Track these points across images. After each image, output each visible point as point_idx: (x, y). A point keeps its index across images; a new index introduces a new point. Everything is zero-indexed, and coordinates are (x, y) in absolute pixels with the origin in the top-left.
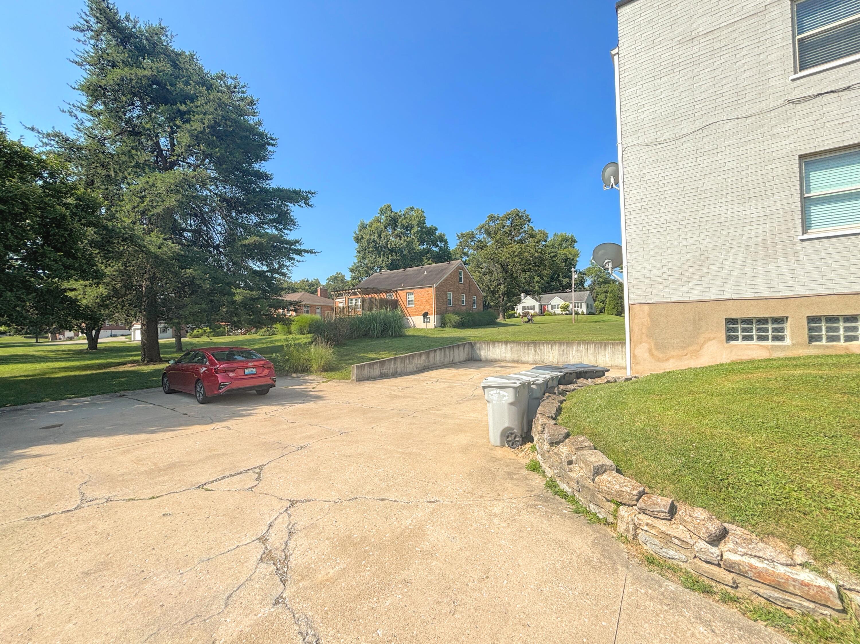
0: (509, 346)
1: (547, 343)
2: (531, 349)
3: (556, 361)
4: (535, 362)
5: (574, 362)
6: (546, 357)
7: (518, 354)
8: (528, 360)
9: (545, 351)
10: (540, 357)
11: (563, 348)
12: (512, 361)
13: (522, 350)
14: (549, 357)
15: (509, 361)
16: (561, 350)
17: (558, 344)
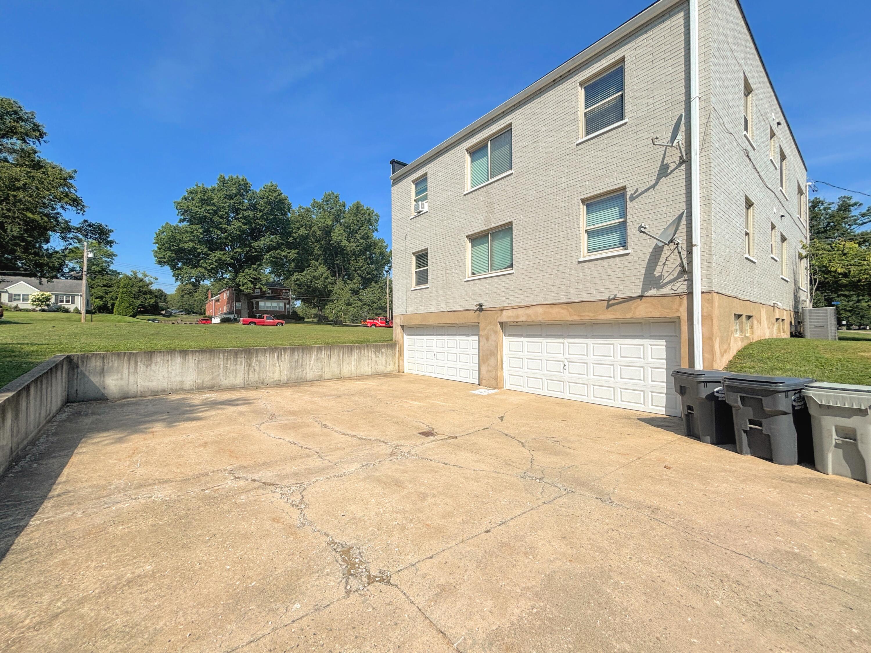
0: (191, 361)
1: (272, 350)
2: (241, 362)
3: (285, 378)
4: (248, 384)
5: (311, 377)
6: (268, 373)
7: (213, 373)
8: (235, 383)
9: (268, 363)
10: (257, 376)
11: (297, 357)
12: (198, 389)
13: (222, 366)
14: (273, 373)
15: (192, 389)
16: (294, 360)
17: (289, 351)
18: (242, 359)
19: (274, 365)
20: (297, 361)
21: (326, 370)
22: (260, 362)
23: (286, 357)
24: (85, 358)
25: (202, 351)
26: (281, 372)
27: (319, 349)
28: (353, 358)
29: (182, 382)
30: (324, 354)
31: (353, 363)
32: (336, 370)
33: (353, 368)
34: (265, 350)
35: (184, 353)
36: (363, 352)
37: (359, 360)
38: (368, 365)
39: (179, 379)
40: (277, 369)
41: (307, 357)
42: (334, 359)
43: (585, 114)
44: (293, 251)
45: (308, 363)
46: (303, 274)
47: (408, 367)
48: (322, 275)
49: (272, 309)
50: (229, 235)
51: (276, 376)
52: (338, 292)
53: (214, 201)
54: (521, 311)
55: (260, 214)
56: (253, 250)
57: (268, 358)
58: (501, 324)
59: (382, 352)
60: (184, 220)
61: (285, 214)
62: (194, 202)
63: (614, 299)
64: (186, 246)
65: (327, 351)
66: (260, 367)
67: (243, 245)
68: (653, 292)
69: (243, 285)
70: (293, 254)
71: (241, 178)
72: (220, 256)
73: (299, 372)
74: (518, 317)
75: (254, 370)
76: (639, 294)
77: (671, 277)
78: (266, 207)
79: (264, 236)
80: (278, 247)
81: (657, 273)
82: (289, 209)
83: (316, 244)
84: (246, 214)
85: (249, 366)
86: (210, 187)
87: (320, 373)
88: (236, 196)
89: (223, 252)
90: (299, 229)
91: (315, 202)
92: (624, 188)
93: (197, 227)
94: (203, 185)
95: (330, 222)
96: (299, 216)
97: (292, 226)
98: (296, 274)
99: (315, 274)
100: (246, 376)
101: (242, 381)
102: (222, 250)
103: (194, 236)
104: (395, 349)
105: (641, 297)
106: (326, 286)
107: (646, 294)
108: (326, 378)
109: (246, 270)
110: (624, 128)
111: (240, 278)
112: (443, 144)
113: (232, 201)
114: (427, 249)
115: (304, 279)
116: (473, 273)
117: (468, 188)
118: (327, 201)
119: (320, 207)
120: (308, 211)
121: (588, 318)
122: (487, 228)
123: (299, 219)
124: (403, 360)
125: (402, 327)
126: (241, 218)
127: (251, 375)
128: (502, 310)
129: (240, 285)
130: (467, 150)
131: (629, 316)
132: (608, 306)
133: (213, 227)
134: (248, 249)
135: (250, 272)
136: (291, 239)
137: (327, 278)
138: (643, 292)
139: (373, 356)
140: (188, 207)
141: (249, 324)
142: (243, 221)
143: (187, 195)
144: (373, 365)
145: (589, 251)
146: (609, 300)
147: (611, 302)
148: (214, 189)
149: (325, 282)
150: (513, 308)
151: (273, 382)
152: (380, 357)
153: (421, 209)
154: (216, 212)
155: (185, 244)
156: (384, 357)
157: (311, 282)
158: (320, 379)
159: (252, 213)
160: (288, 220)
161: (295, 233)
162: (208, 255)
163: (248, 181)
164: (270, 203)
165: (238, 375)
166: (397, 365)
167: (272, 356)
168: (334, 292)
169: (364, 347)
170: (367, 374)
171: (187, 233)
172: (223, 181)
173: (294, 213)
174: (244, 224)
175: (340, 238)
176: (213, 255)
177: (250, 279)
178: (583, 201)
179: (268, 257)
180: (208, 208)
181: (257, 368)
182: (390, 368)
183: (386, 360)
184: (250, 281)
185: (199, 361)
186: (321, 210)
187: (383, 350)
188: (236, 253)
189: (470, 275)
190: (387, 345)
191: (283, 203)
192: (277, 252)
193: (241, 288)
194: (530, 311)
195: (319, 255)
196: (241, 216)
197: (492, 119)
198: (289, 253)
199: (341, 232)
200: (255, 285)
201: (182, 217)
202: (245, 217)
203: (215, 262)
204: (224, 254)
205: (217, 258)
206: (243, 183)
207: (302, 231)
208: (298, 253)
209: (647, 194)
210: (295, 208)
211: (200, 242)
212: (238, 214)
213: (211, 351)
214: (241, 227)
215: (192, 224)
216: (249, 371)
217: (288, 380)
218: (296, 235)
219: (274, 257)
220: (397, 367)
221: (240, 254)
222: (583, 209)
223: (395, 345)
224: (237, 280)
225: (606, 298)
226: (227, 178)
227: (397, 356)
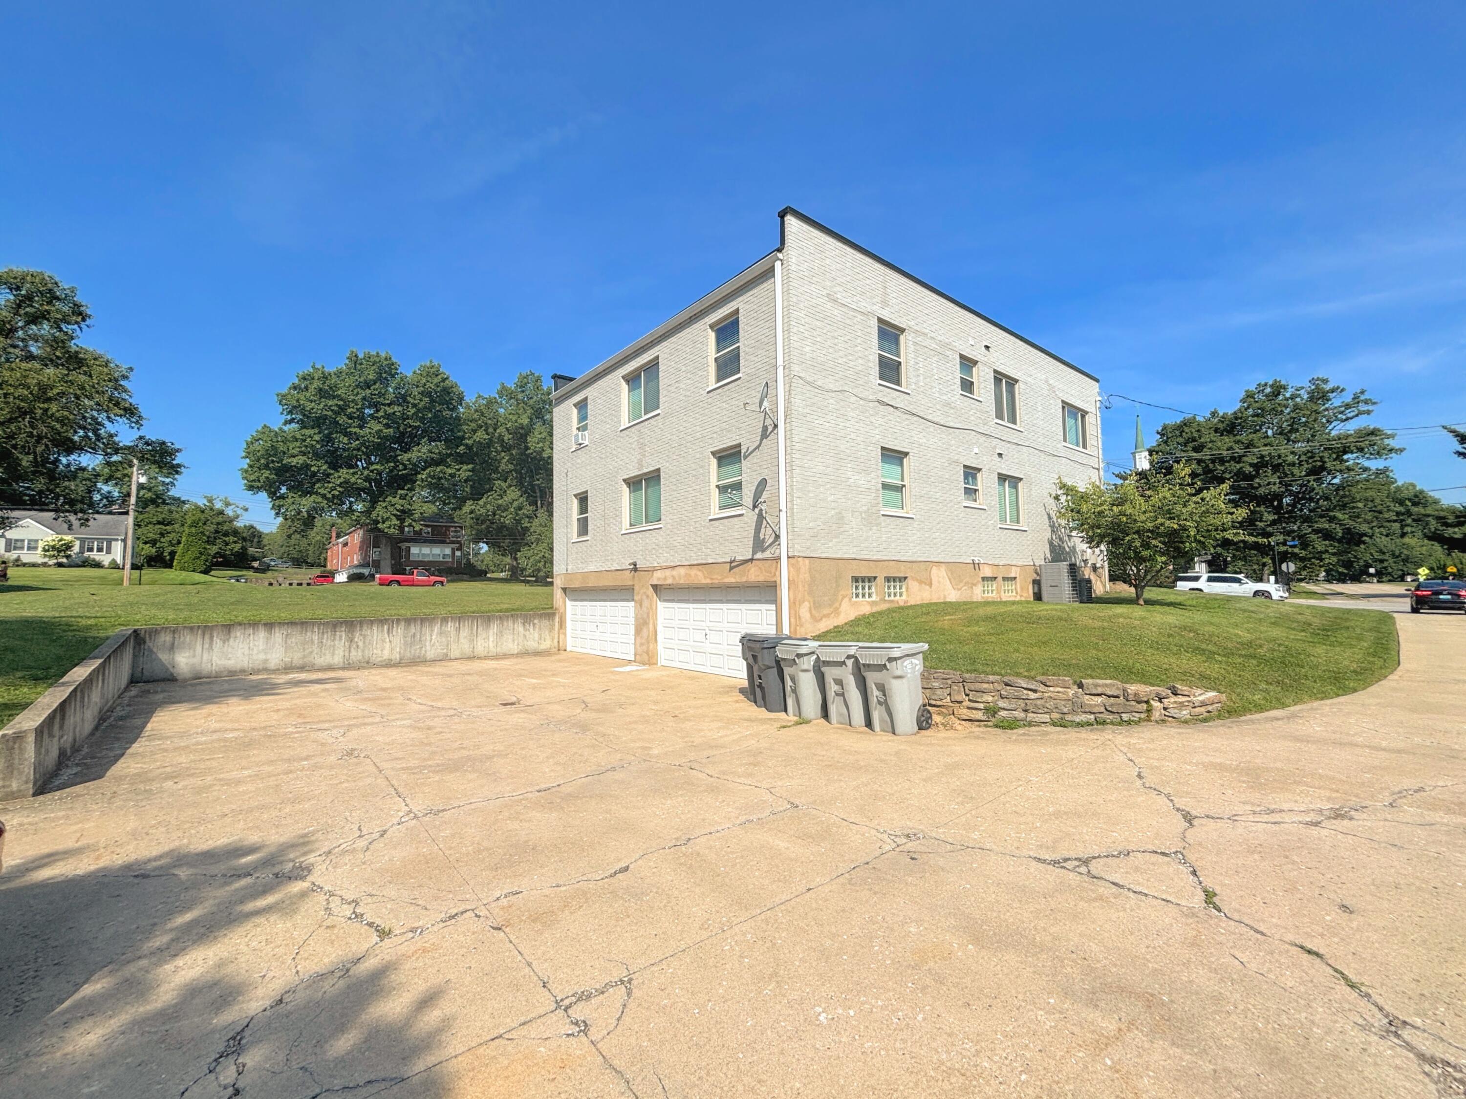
0: (278, 635)
1: (382, 622)
2: (341, 637)
3: (398, 656)
4: (349, 664)
5: (432, 656)
6: (375, 651)
7: (304, 650)
8: (332, 662)
9: (375, 638)
10: (360, 654)
11: (413, 631)
12: (285, 669)
13: (316, 642)
14: (382, 650)
15: (278, 670)
16: (410, 635)
17: (403, 623)
18: (342, 633)
19: (383, 641)
20: (414, 635)
21: (454, 646)
22: (365, 636)
23: (399, 631)
24: (154, 632)
25: (292, 623)
26: (392, 649)
27: (444, 620)
28: (491, 632)
29: (266, 661)
30: (450, 626)
31: (491, 639)
32: (466, 646)
33: (491, 645)
34: (372, 622)
35: (270, 626)
36: (505, 623)
37: (500, 634)
38: (513, 641)
39: (262, 656)
40: (387, 645)
41: (427, 630)
42: (465, 632)
43: (716, 359)
44: (465, 467)
45: (428, 638)
46: (481, 502)
47: (570, 644)
48: (511, 504)
49: (431, 559)
50: (362, 444)
51: (386, 654)
52: (539, 530)
53: (339, 392)
54: (668, 572)
55: (413, 411)
56: (401, 467)
57: (375, 631)
58: (655, 587)
59: (534, 624)
60: (292, 421)
61: (454, 409)
62: (308, 394)
63: (734, 561)
64: (294, 461)
65: (455, 623)
66: (364, 643)
67: (385, 459)
68: (759, 555)
69: (384, 522)
70: (464, 471)
71: (383, 355)
72: (347, 477)
73: (416, 650)
74: (665, 579)
75: (358, 646)
76: (750, 557)
77: (770, 541)
78: (421, 400)
79: (418, 444)
80: (440, 461)
81: (762, 537)
82: (461, 399)
83: (503, 454)
84: (390, 410)
85: (351, 641)
86: (333, 370)
87: (445, 651)
88: (375, 384)
89: (352, 471)
90: (475, 431)
91: (503, 387)
92: (739, 445)
93: (312, 432)
94: (323, 367)
95: (525, 421)
96: (476, 411)
97: (465, 427)
98: (469, 503)
99: (500, 502)
100: (347, 654)
101: (341, 660)
102: (350, 467)
103: (306, 447)
104: (553, 620)
105: (752, 560)
106: (518, 522)
107: (756, 557)
108: (452, 657)
109: (390, 498)
110: (739, 382)
111: (380, 511)
112: (599, 366)
113: (368, 391)
114: (586, 492)
115: (483, 511)
116: (631, 525)
117: (625, 423)
118: (521, 387)
119: (511, 396)
120: (490, 402)
121: (717, 581)
122: (640, 473)
123: (476, 416)
124: (565, 634)
125: (564, 590)
126: (382, 416)
127: (353, 653)
128: (653, 570)
129: (378, 522)
130: (623, 377)
131: (744, 580)
132: (731, 568)
133: (337, 432)
134: (392, 464)
135: (394, 500)
136: (462, 447)
137: (520, 508)
138: (753, 555)
139: (521, 629)
140: (298, 401)
141: (389, 584)
142: (385, 421)
143: (296, 381)
144: (520, 641)
145: (721, 508)
146: (731, 562)
147: (733, 564)
148: (339, 374)
149: (517, 515)
150: (662, 568)
151: (381, 661)
152: (531, 630)
153: (581, 441)
154: (342, 409)
155: (293, 459)
156: (537, 630)
157: (494, 514)
158: (445, 658)
159: (400, 408)
160: (458, 418)
161: (470, 438)
162: (328, 475)
163: (394, 360)
164: (429, 395)
165: (337, 652)
166: (556, 641)
167: (380, 629)
168: (532, 530)
169: (507, 617)
170: (512, 652)
171: (297, 440)
172: (355, 360)
173: (468, 407)
174: (387, 426)
175: (541, 445)
176: (336, 475)
177: (395, 512)
178: (713, 453)
179: (424, 477)
180: (330, 403)
181: (361, 644)
182: (545, 645)
183: (540, 635)
184: (395, 515)
185: (287, 635)
186: (512, 401)
187: (536, 621)
188: (372, 471)
189: (628, 527)
190: (542, 614)
191: (449, 393)
192: (438, 469)
193: (380, 526)
194: (675, 572)
195: (507, 472)
196: (381, 413)
197: (643, 347)
198: (459, 470)
199: (543, 436)
200: (402, 521)
201: (289, 417)
202: (387, 416)
203: (340, 485)
204: (354, 473)
205: (342, 480)
206: (385, 363)
207: (481, 436)
208: (472, 470)
209: (754, 454)
210: (470, 398)
211: (317, 456)
212: (377, 411)
213: (302, 623)
214: (381, 431)
215: (305, 427)
216: (350, 647)
217: (401, 659)
218: (470, 442)
219: (433, 477)
220: (556, 644)
221: (380, 474)
222: (714, 462)
223: (554, 614)
224: (374, 515)
225: (728, 560)
226: (361, 356)
227: (556, 629)
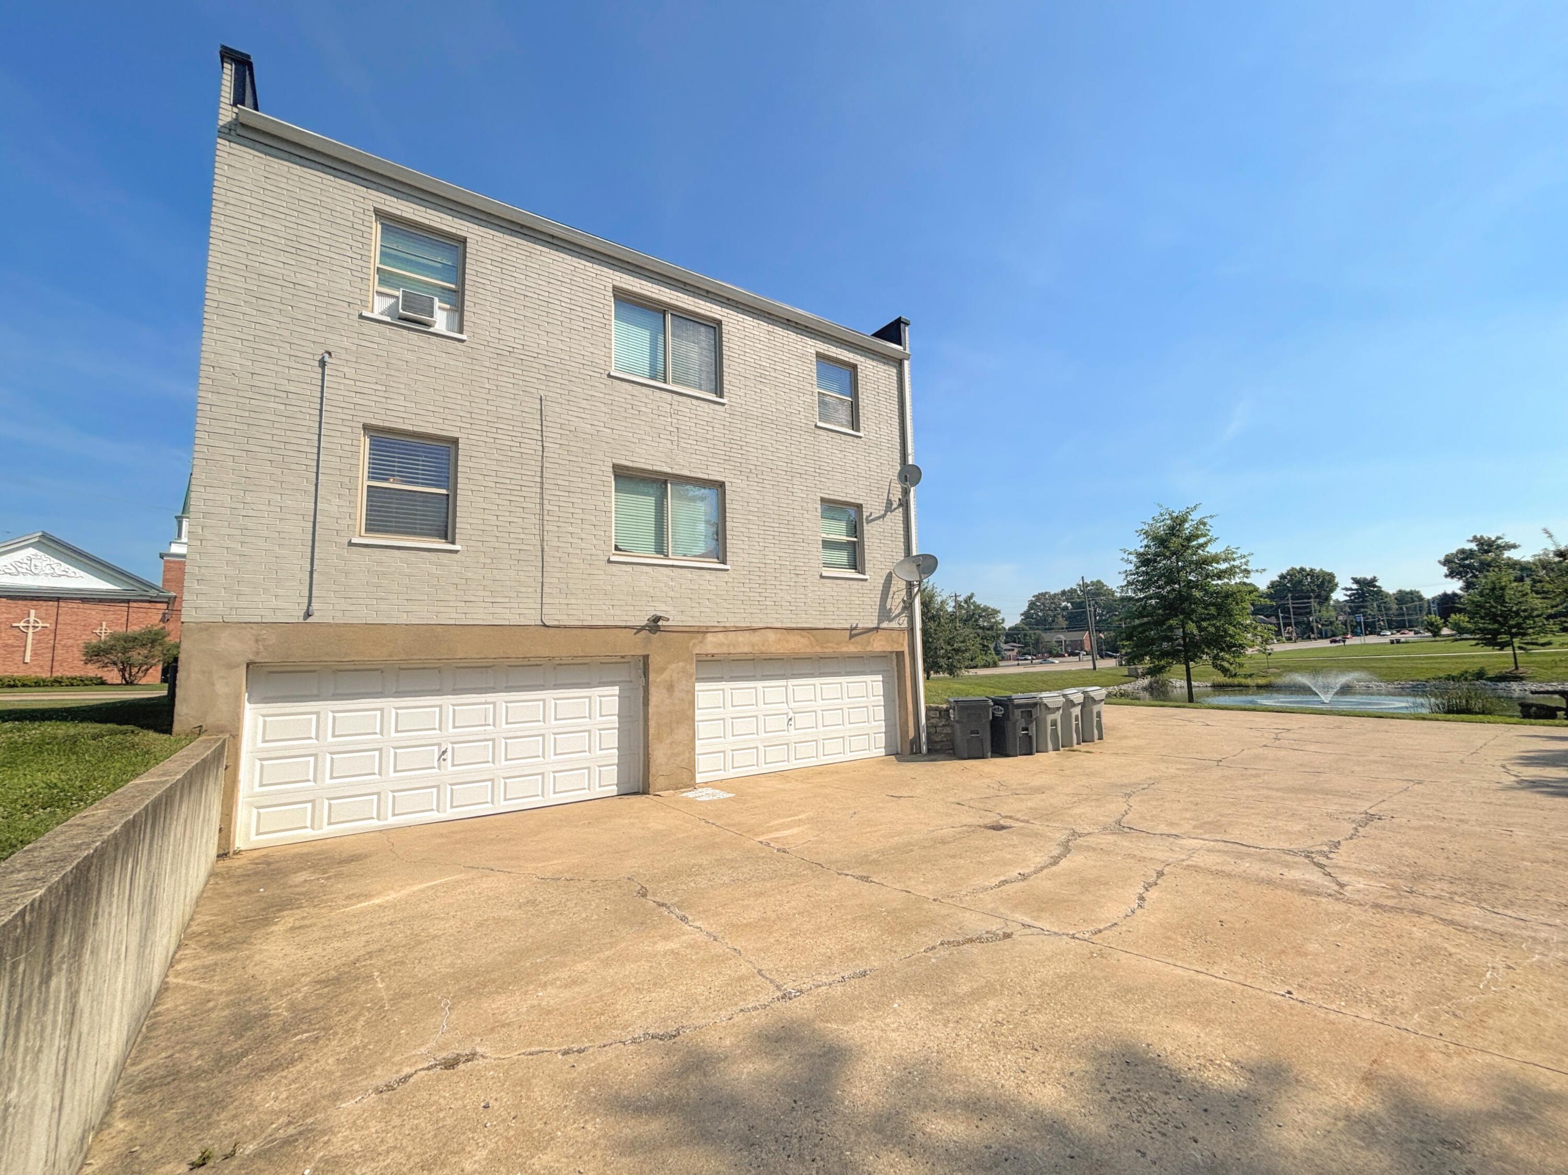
43: (818, 393)
47: (252, 827)
63: (855, 628)
68: (885, 625)
76: (875, 626)
77: (897, 612)
81: (888, 607)
92: (861, 506)
105: (877, 629)
107: (881, 626)
110: (859, 441)
114: (455, 440)
116: (617, 548)
117: (612, 366)
121: (831, 650)
122: (663, 470)
128: (703, 632)
130: (607, 286)
132: (851, 636)
138: (879, 624)
145: (823, 565)
146: (852, 629)
147: (853, 632)
178: (821, 500)
189: (613, 550)
209: (878, 522)
225: (848, 626)
